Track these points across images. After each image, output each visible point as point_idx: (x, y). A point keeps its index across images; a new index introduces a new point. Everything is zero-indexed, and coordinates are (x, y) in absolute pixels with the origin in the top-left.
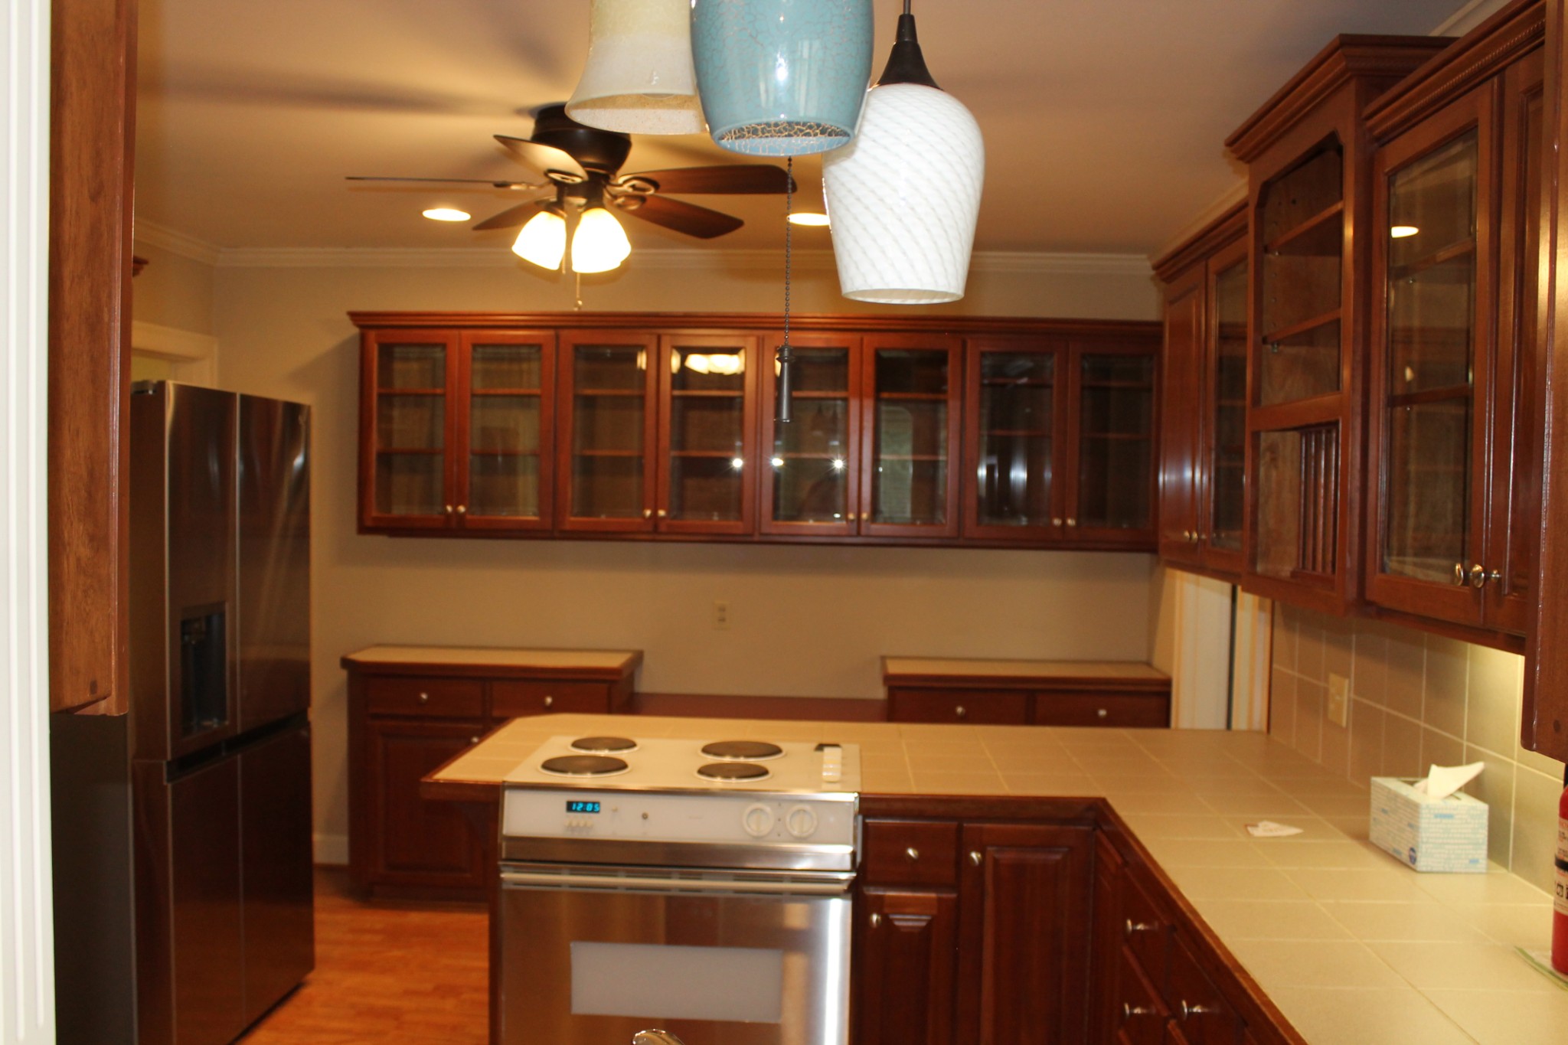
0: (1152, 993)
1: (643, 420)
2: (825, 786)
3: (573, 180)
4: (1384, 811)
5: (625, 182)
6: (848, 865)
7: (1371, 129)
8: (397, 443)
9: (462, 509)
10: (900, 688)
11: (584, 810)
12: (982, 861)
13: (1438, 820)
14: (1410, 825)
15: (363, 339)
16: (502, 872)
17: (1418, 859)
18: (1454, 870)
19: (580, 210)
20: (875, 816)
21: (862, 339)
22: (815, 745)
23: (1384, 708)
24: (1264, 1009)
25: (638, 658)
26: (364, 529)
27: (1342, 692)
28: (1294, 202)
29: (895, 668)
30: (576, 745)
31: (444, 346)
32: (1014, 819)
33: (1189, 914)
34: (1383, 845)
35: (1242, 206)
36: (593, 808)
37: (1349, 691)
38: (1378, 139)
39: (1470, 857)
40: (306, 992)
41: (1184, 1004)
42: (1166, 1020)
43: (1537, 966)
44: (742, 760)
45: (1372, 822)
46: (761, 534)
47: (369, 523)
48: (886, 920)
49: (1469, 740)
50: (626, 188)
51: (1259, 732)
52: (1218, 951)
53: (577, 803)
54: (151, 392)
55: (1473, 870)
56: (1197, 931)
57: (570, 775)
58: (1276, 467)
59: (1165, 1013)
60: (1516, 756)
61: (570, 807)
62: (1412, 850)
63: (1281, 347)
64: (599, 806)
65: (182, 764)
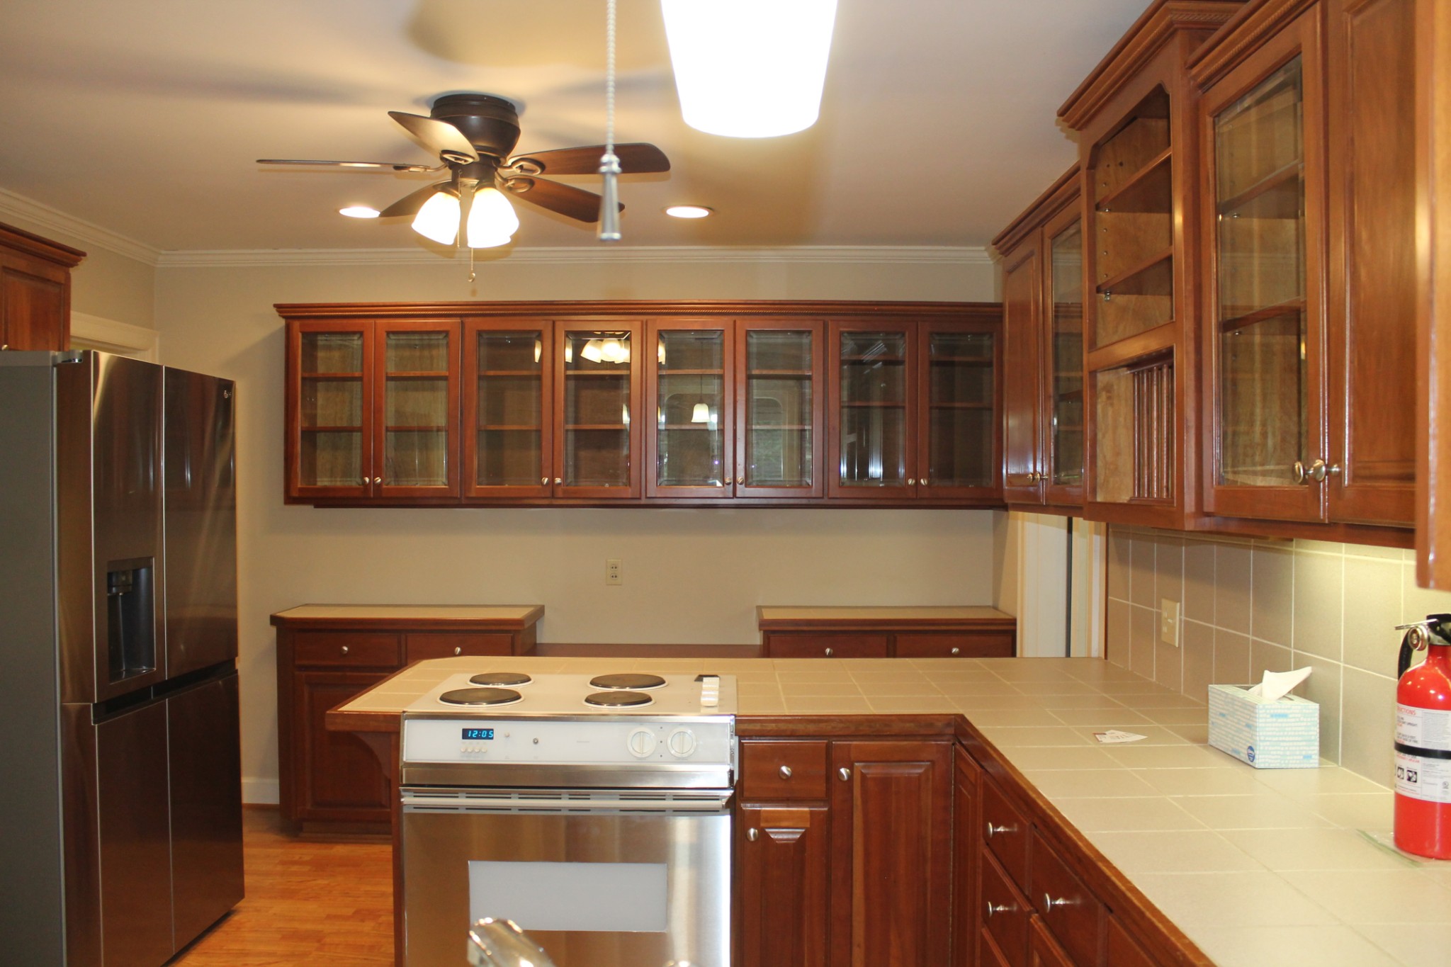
0: (1013, 890)
1: (540, 397)
2: (703, 711)
3: (466, 161)
4: (1223, 715)
5: (514, 163)
6: (726, 784)
7: (1194, 77)
8: (320, 423)
9: (379, 480)
10: (774, 632)
11: (478, 737)
12: (851, 777)
13: (1274, 719)
14: (1248, 726)
15: (288, 329)
16: (403, 797)
17: (1257, 757)
18: (1290, 766)
19: (473, 191)
20: (750, 737)
21: (735, 322)
22: (696, 676)
23: (1214, 626)
24: (1129, 894)
25: (539, 612)
26: (290, 499)
27: (1174, 616)
28: (1121, 164)
29: (769, 615)
30: (473, 680)
31: (361, 334)
32: (878, 736)
33: (1049, 811)
34: (1222, 747)
35: (1075, 171)
36: (488, 734)
37: (1180, 614)
38: (1201, 86)
39: (1304, 753)
40: (236, 918)
41: (1048, 897)
42: (1029, 914)
43: (1381, 847)
44: (628, 689)
45: (1210, 726)
46: (647, 498)
47: (295, 494)
48: (763, 835)
49: (1295, 648)
50: (515, 170)
51: (1099, 658)
52: (1080, 844)
53: (473, 730)
54: (77, 361)
55: (1305, 766)
56: (1057, 826)
57: (467, 705)
58: (1112, 405)
59: (1027, 908)
60: (1342, 659)
61: (466, 734)
62: (1251, 748)
63: (1113, 296)
64: (493, 733)
65: (108, 707)
